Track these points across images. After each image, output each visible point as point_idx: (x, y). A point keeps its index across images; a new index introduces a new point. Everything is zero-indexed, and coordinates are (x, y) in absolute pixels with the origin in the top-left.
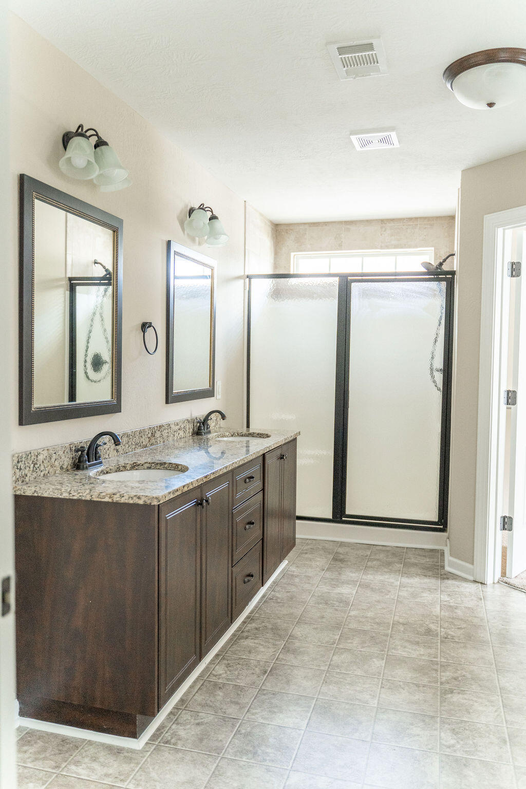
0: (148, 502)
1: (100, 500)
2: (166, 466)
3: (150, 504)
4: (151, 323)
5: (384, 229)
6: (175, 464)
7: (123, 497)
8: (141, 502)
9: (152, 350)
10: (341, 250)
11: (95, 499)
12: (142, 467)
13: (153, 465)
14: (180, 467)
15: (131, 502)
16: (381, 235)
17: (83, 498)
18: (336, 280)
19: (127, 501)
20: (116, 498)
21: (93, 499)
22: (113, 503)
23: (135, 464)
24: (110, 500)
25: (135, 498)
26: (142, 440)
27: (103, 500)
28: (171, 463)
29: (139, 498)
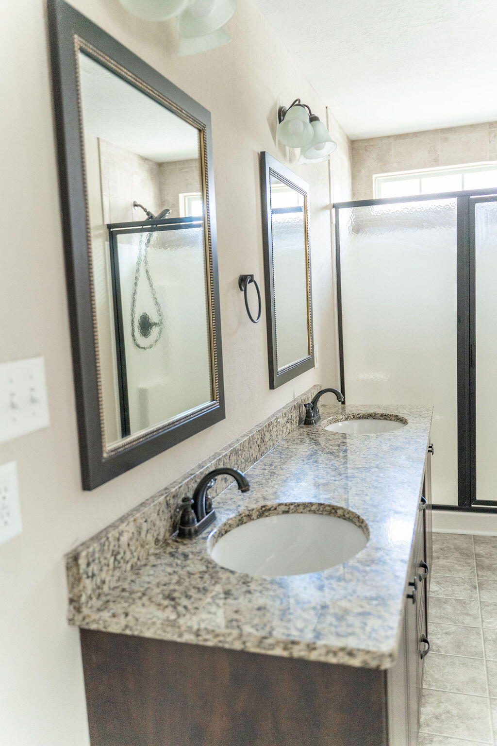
0: (373, 664)
1: (263, 651)
2: (313, 508)
3: (378, 666)
4: (252, 276)
5: (493, 135)
6: (329, 506)
7: (314, 649)
8: (356, 662)
9: (255, 317)
10: (438, 165)
11: (253, 650)
12: (275, 511)
13: (292, 507)
14: (340, 512)
15: (333, 660)
16: (490, 142)
17: (227, 646)
18: (454, 201)
19: (323, 659)
20: (298, 652)
21: (247, 650)
22: (291, 659)
23: (263, 509)
24: (285, 654)
25: (341, 654)
26: (252, 451)
27: (270, 652)
28: (322, 504)
29: (351, 654)
